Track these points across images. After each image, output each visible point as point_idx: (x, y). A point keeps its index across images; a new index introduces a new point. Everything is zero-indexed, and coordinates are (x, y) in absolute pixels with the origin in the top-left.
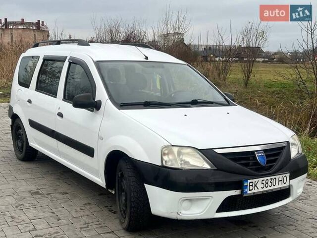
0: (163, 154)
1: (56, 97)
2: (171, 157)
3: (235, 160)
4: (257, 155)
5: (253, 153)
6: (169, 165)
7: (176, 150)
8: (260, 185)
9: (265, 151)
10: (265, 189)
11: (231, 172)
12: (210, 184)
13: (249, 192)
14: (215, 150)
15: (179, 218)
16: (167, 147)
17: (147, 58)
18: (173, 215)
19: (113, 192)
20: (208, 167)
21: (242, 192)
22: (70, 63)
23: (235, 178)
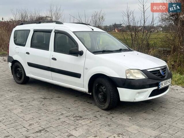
0: (126, 73)
1: (48, 50)
2: (129, 74)
3: (154, 74)
4: (161, 71)
5: (159, 70)
6: (128, 78)
7: (132, 71)
8: (163, 84)
9: (163, 69)
10: (165, 86)
11: (154, 79)
12: (147, 85)
13: (161, 87)
14: (147, 70)
15: (135, 101)
16: (128, 69)
17: (93, 30)
18: (132, 100)
19: (91, 94)
20: (144, 77)
21: (158, 88)
22: (55, 33)
23: (156, 82)
